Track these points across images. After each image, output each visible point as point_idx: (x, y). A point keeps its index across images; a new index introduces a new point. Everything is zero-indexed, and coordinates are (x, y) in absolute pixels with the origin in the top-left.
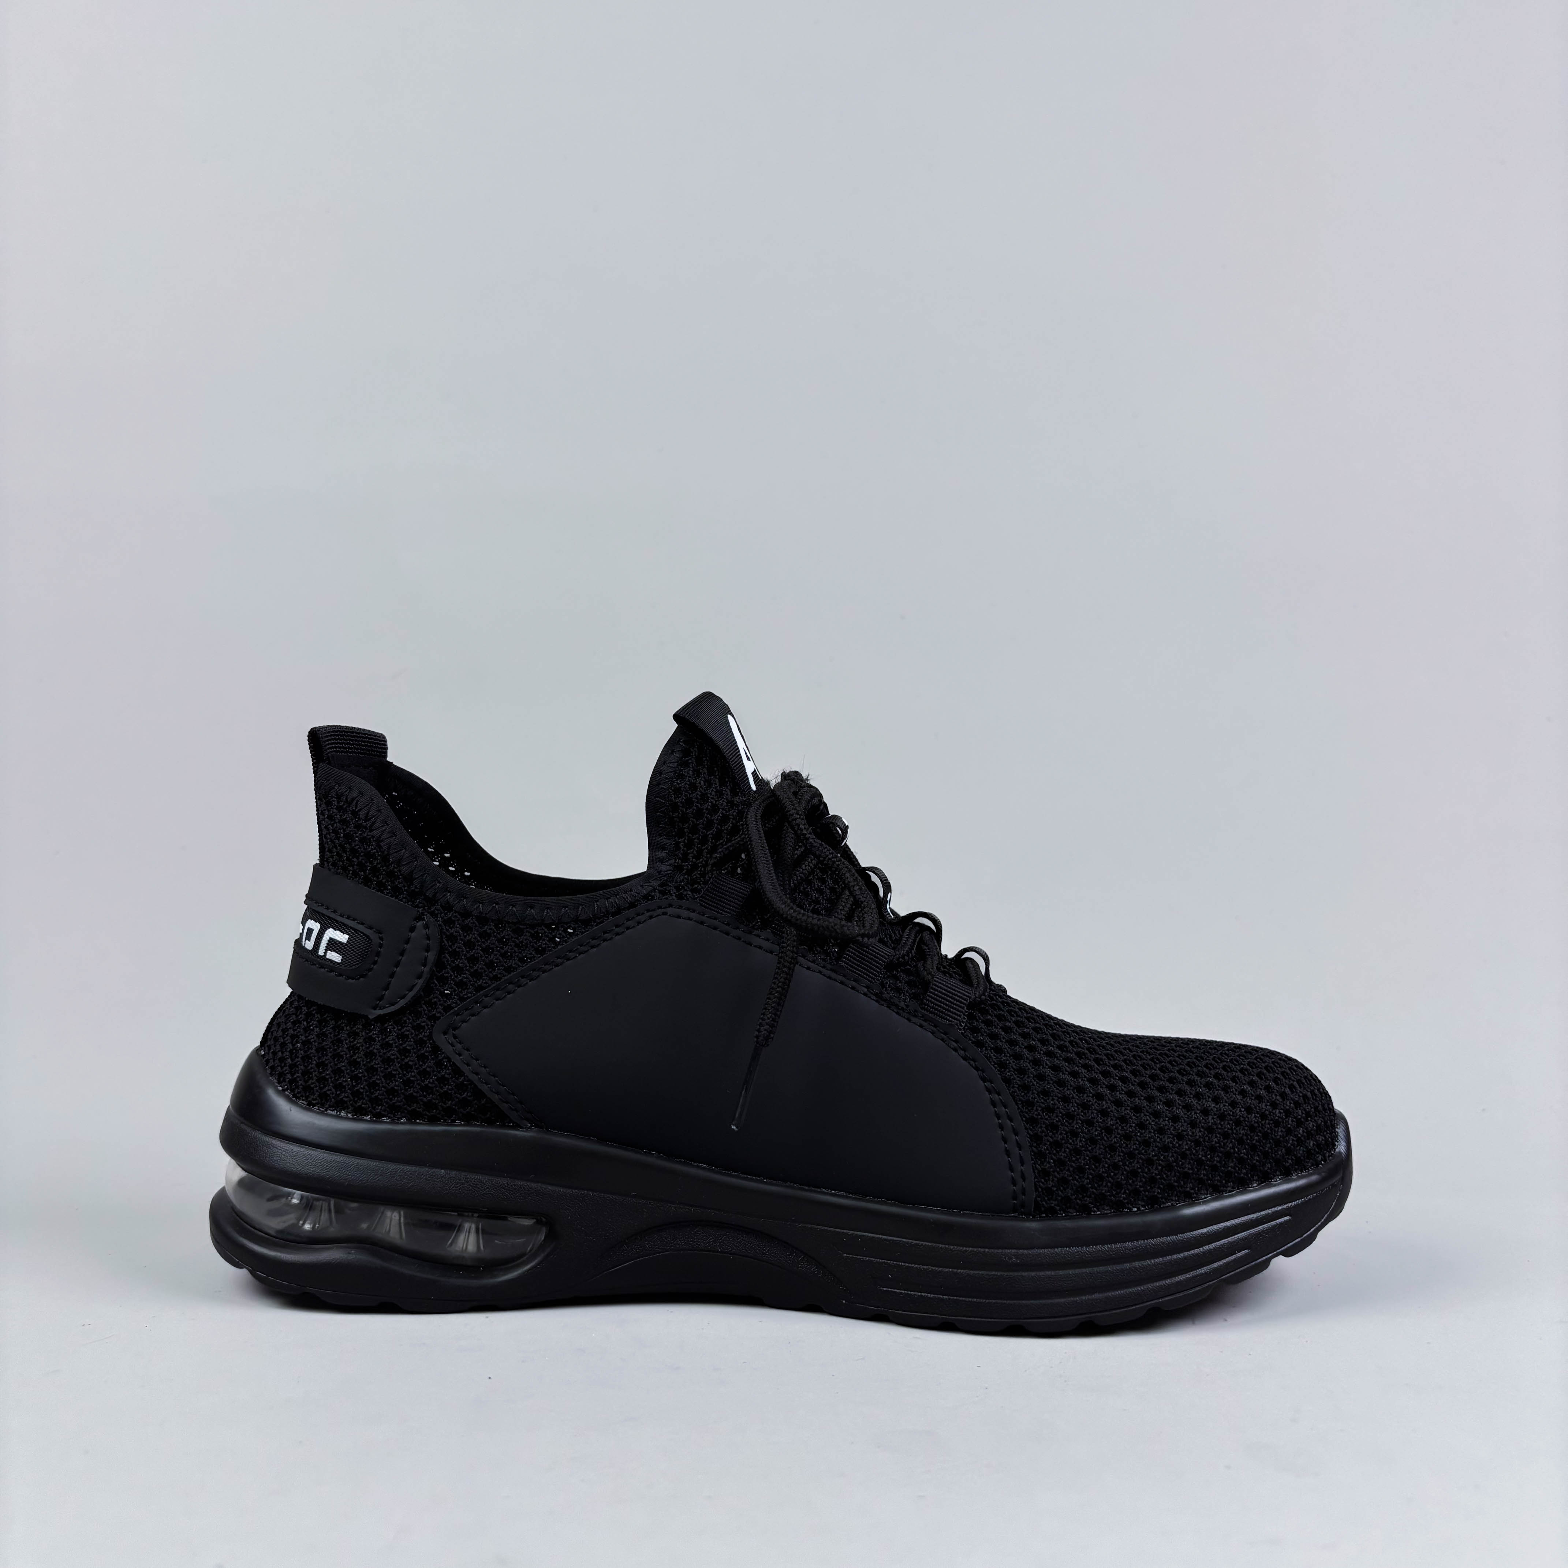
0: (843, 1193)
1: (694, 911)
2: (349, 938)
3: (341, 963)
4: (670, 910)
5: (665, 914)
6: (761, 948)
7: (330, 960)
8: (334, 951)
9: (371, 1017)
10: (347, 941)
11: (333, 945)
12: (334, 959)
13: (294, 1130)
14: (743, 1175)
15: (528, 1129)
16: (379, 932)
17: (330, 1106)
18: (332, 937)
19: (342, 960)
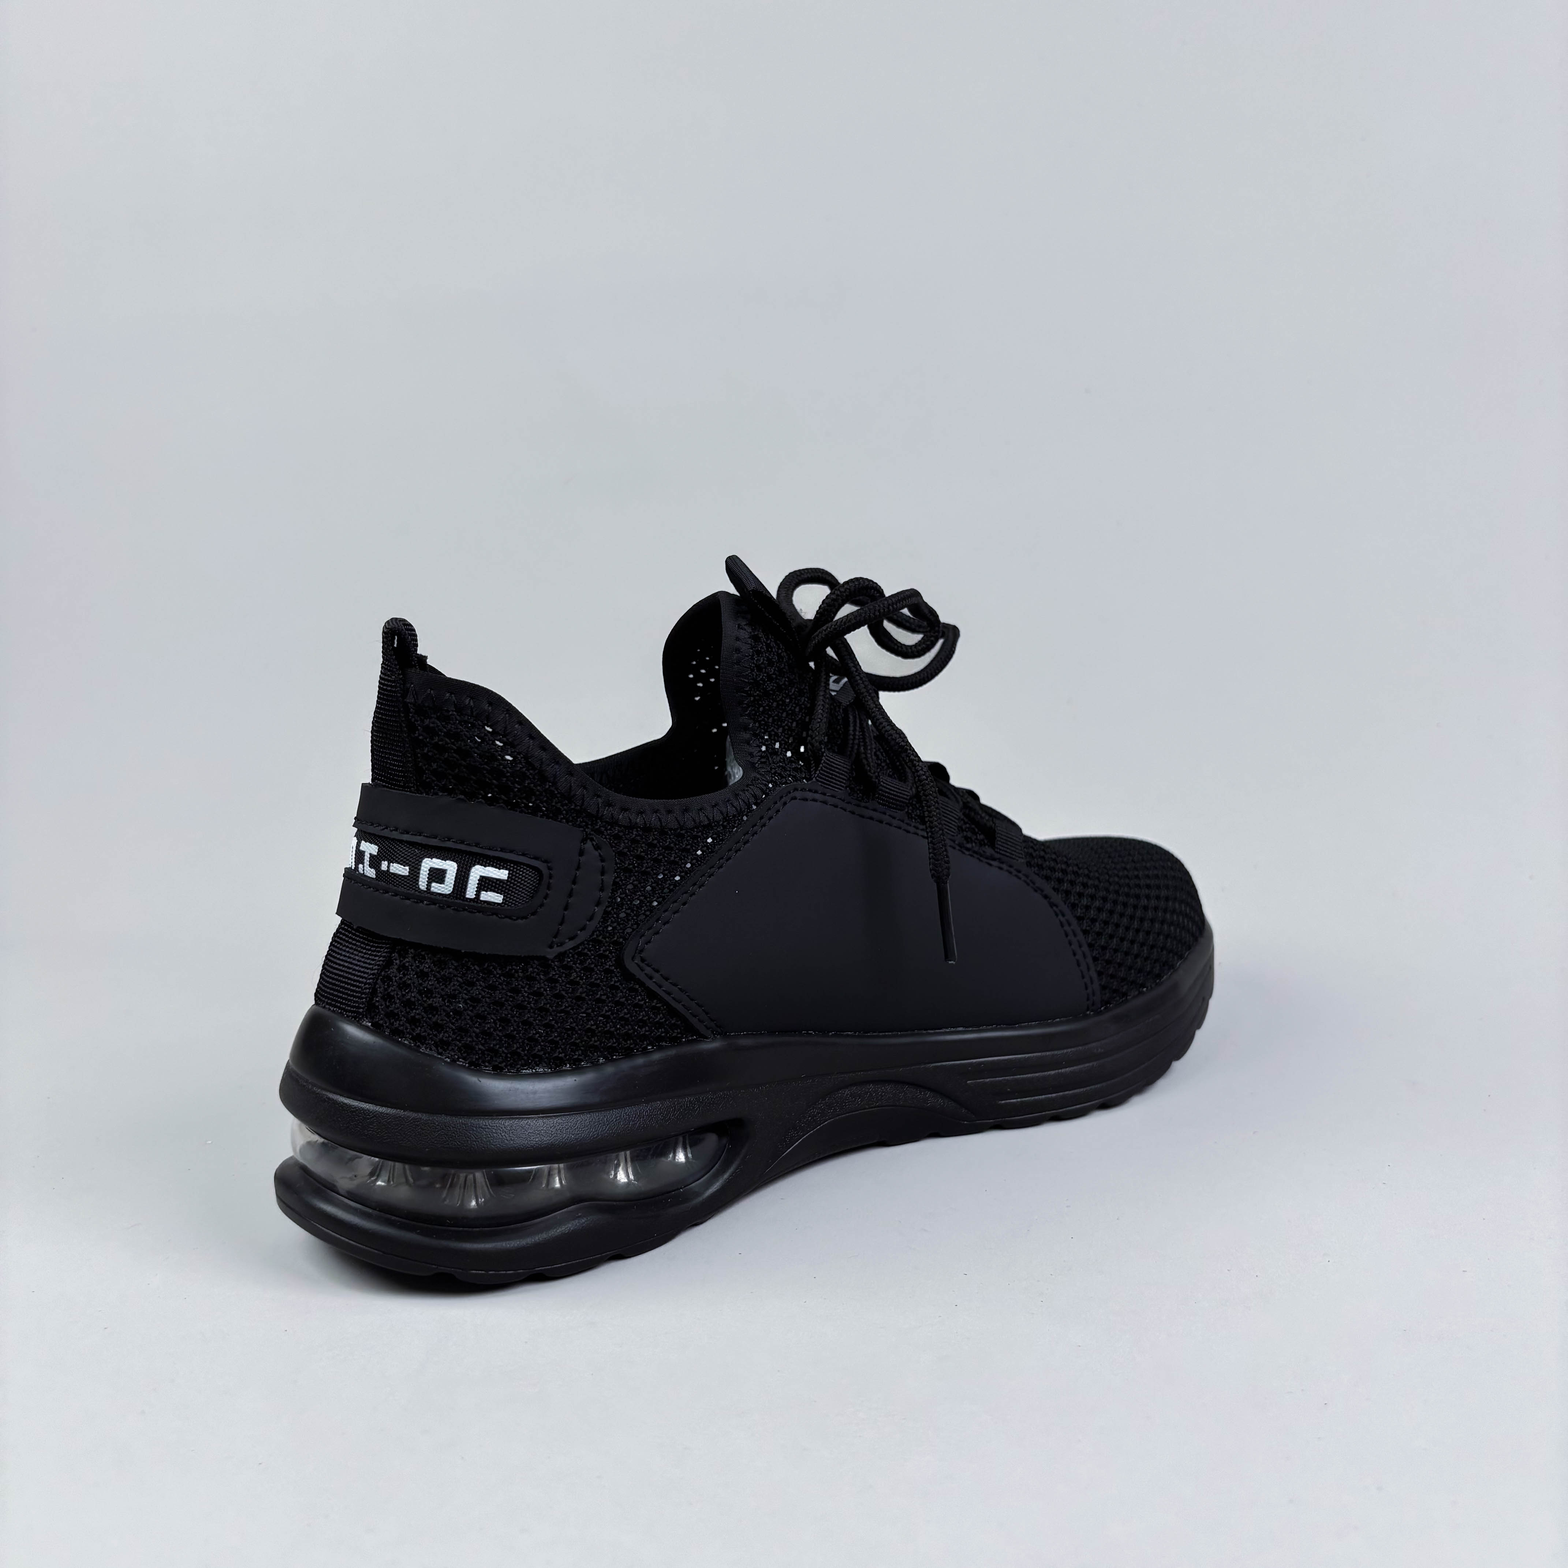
0: (961, 1029)
1: (816, 792)
2: (509, 874)
3: (503, 903)
4: (798, 794)
5: (795, 798)
6: (871, 818)
7: (485, 902)
8: (491, 891)
9: (550, 957)
10: (508, 877)
11: (485, 884)
12: (493, 900)
13: (496, 1102)
14: (881, 1034)
15: (714, 1040)
16: (546, 861)
17: (523, 1065)
18: (483, 875)
19: (503, 899)
